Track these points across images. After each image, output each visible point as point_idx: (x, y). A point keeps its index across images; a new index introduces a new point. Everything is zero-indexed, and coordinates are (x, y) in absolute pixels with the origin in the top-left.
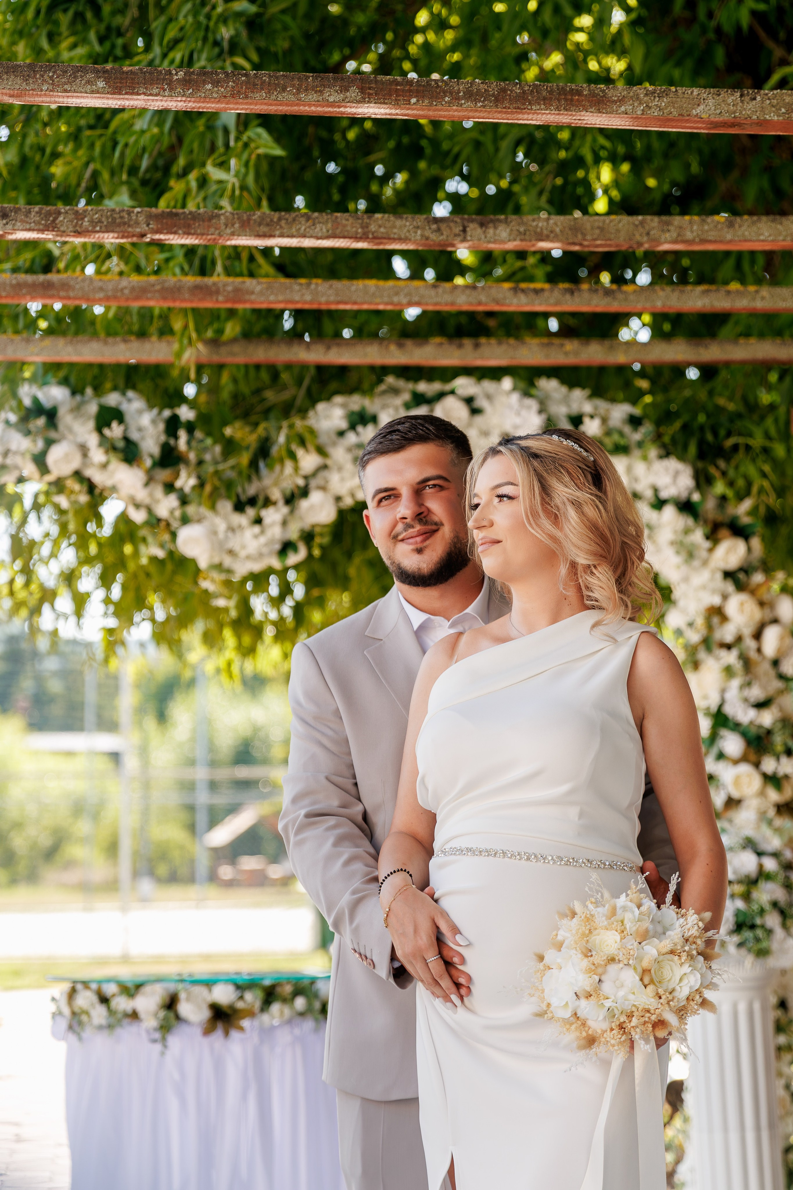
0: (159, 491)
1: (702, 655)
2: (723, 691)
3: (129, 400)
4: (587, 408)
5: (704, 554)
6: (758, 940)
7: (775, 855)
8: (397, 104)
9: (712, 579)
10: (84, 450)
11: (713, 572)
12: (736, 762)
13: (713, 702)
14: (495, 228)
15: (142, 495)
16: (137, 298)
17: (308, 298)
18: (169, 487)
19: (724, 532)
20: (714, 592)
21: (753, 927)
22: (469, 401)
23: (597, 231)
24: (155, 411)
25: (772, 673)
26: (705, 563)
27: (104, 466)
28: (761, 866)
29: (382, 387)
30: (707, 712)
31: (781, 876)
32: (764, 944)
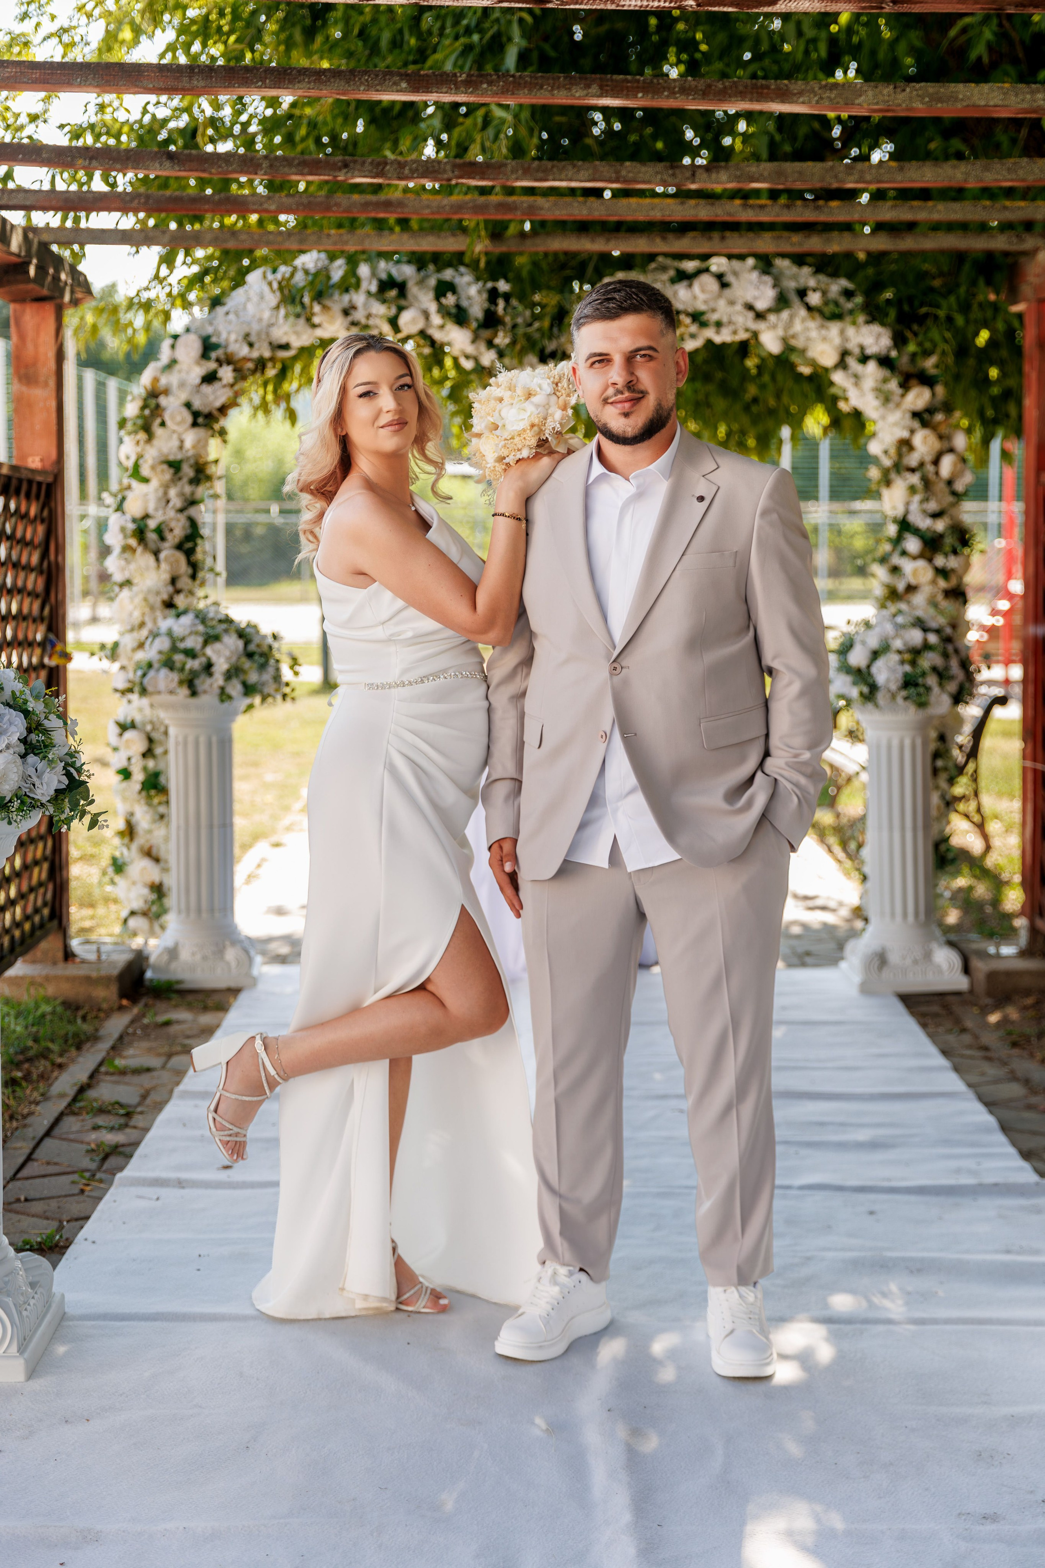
0: (482, 347)
1: (893, 475)
2: (908, 504)
3: (462, 275)
4: (812, 283)
5: (896, 398)
6: (919, 695)
7: (938, 631)
8: (627, 97)
9: (903, 418)
10: (426, 315)
11: (904, 413)
12: (915, 558)
13: (900, 512)
14: (718, 172)
15: (470, 349)
16: (455, 213)
17: (585, 212)
18: (490, 344)
19: (913, 382)
20: (904, 428)
21: (916, 685)
22: (720, 277)
23: (796, 175)
24: (480, 284)
25: (946, 490)
26: (898, 405)
27: (442, 327)
28: (925, 640)
29: (653, 265)
30: (895, 521)
31: (941, 649)
32: (923, 699)
